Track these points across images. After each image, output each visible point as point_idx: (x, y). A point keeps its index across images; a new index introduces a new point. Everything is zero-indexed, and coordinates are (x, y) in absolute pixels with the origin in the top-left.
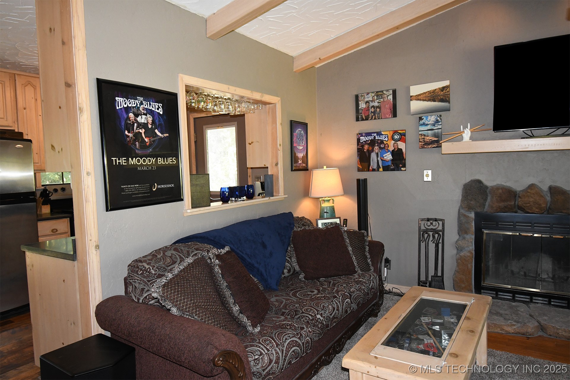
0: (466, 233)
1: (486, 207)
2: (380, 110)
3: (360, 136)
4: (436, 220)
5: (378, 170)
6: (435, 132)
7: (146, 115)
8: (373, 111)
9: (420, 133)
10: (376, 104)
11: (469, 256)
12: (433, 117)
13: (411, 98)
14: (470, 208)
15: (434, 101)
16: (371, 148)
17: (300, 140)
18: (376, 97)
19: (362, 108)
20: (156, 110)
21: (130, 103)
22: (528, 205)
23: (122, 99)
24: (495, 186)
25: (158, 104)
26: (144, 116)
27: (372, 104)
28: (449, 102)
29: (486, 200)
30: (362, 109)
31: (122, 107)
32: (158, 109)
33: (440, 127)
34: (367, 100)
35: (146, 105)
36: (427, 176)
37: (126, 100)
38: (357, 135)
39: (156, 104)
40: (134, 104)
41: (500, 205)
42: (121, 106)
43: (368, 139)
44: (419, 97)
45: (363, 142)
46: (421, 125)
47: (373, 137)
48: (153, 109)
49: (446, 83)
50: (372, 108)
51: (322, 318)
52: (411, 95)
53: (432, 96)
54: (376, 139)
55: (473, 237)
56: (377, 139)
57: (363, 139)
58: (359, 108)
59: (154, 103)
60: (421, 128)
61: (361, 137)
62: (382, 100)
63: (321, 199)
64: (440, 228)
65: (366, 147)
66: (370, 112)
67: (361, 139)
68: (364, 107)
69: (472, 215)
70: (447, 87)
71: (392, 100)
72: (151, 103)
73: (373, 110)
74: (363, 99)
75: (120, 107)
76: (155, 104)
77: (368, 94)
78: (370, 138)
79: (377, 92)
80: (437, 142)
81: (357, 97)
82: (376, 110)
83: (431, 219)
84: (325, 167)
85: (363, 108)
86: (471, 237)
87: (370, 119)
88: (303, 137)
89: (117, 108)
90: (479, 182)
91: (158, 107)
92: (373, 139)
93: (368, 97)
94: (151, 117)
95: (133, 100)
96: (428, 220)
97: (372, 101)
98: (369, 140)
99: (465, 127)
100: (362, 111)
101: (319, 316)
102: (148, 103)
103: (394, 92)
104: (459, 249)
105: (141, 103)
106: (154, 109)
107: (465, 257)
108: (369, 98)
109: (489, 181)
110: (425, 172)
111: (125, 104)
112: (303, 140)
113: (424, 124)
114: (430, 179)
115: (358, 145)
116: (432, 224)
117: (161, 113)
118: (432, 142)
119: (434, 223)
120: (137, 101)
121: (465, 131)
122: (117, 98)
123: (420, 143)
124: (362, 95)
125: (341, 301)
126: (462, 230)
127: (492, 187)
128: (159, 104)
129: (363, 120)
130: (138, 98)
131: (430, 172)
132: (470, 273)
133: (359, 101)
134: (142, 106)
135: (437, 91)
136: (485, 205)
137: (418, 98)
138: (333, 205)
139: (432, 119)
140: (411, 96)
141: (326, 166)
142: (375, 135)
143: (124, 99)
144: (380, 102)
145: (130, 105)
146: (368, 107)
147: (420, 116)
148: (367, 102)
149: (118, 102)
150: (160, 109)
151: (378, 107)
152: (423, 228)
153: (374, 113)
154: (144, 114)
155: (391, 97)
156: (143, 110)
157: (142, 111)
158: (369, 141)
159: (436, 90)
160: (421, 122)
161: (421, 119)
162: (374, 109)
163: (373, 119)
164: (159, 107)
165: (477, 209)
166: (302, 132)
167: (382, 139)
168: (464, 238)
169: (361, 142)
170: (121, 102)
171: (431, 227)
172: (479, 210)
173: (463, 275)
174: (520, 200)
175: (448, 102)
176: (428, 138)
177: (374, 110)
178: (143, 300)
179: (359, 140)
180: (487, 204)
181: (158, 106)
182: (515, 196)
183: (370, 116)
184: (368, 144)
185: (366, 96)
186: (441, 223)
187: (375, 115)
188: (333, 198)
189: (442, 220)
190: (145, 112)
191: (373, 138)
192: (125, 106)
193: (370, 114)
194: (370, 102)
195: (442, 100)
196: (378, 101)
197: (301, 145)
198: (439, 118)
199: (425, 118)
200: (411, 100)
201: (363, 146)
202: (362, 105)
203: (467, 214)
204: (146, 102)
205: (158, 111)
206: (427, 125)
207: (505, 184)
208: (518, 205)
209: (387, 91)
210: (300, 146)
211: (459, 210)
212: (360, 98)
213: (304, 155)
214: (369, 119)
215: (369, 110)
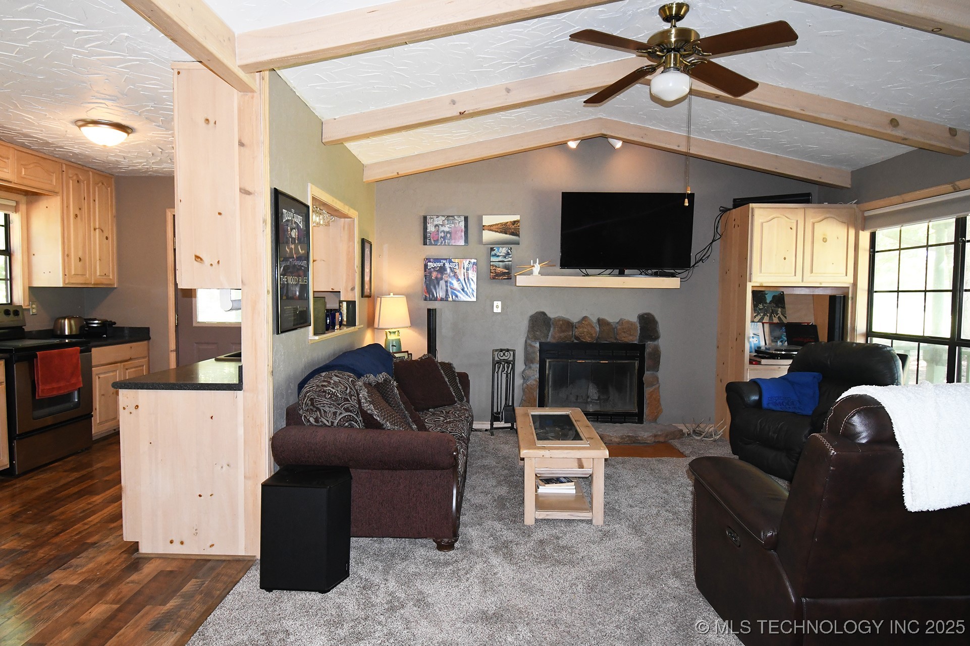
0: (532, 362)
1: (549, 337)
2: (451, 236)
3: (427, 261)
4: (508, 350)
5: (447, 300)
6: (506, 264)
8: (443, 236)
9: (492, 263)
10: (446, 229)
11: (534, 385)
12: (504, 249)
13: (483, 228)
14: (536, 338)
15: (506, 233)
16: (439, 276)
18: (446, 221)
19: (430, 231)
22: (583, 335)
24: (557, 317)
25: (300, 217)
26: (294, 231)
27: (442, 228)
28: (519, 237)
29: (549, 330)
33: (510, 259)
34: (436, 223)
36: (497, 307)
37: (287, 212)
38: (425, 260)
41: (561, 335)
44: (492, 228)
46: (493, 256)
47: (442, 264)
49: (517, 218)
50: (442, 233)
52: (483, 224)
53: (504, 228)
55: (538, 365)
58: (427, 231)
60: (493, 259)
61: (428, 263)
62: (453, 225)
63: (387, 331)
64: (511, 358)
65: (434, 274)
66: (440, 237)
67: (429, 265)
68: (433, 230)
69: (537, 345)
70: (518, 221)
71: (463, 227)
73: (442, 235)
74: (432, 222)
77: (438, 217)
78: (439, 265)
79: (448, 216)
80: (508, 273)
81: (425, 218)
82: (446, 235)
83: (504, 350)
86: (536, 366)
87: (439, 244)
90: (544, 314)
92: (442, 266)
93: (438, 220)
94: (297, 231)
96: (501, 350)
97: (442, 225)
99: (535, 262)
100: (430, 234)
102: (296, 216)
103: (466, 219)
104: (525, 378)
107: (531, 385)
108: (439, 222)
109: (552, 314)
110: (495, 303)
113: (495, 255)
114: (499, 310)
115: (425, 271)
116: (504, 354)
118: (504, 274)
119: (506, 354)
120: (292, 214)
121: (535, 266)
122: (283, 210)
123: (492, 274)
124: (432, 217)
126: (528, 360)
127: (555, 318)
129: (431, 244)
130: (292, 210)
131: (499, 303)
132: (535, 400)
133: (427, 223)
134: (294, 219)
135: (508, 224)
136: (548, 335)
137: (490, 228)
138: (398, 337)
139: (503, 251)
140: (484, 226)
141: (392, 294)
142: (445, 261)
144: (451, 228)
146: (438, 231)
147: (492, 246)
148: (436, 226)
151: (448, 232)
152: (497, 359)
153: (444, 238)
154: (294, 228)
155: (462, 224)
156: (294, 223)
157: (294, 225)
159: (507, 222)
160: (493, 253)
161: (492, 249)
162: (444, 233)
163: (443, 244)
165: (541, 339)
166: (369, 252)
167: (452, 267)
168: (530, 368)
170: (285, 214)
171: (504, 358)
172: (543, 341)
173: (529, 403)
174: (576, 330)
175: (518, 235)
176: (499, 269)
178: (338, 423)
179: (426, 266)
180: (550, 334)
182: (573, 327)
183: (440, 241)
184: (437, 271)
185: (435, 219)
186: (512, 353)
187: (444, 240)
188: (398, 330)
189: (514, 351)
193: (439, 239)
194: (440, 226)
195: (513, 234)
196: (448, 226)
198: (509, 251)
199: (496, 249)
200: (483, 230)
201: (430, 273)
202: (431, 228)
203: (533, 344)
206: (498, 256)
207: (564, 316)
208: (575, 335)
209: (459, 216)
210: (367, 268)
211: (526, 341)
212: (429, 220)
213: (369, 278)
215: (439, 234)
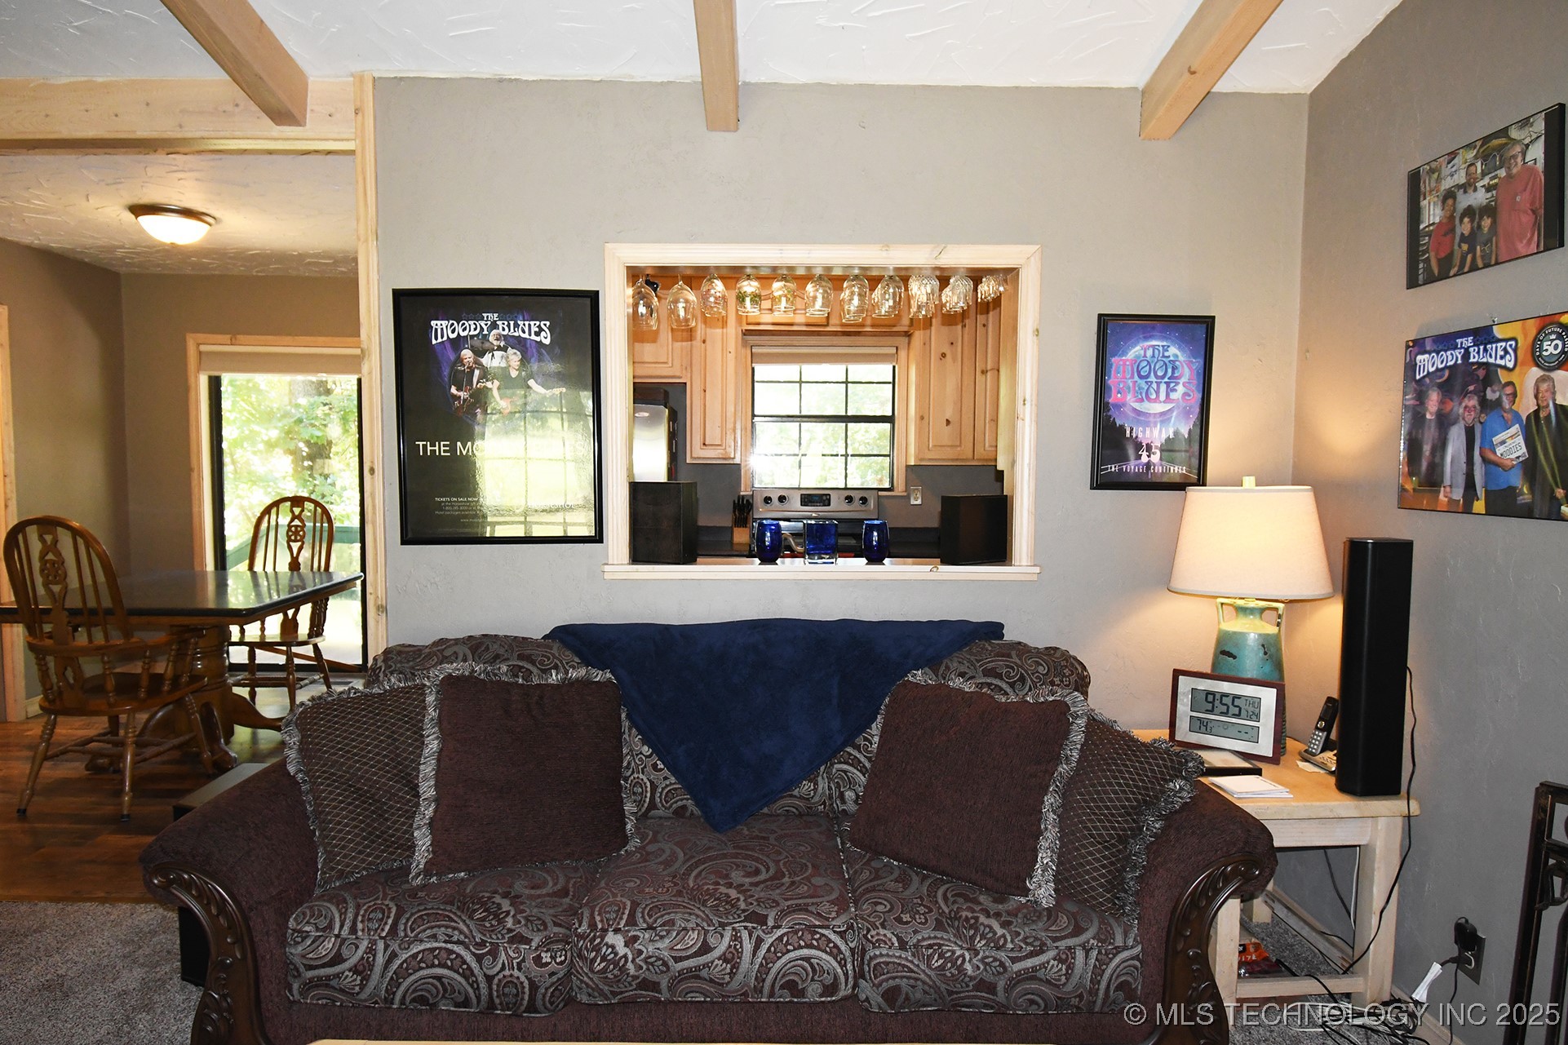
2: (1495, 223)
3: (1415, 349)
5: (1467, 509)
7: (504, 349)
8: (1466, 233)
10: (1480, 198)
16: (1449, 406)
17: (1152, 378)
18: (1480, 164)
19: (1430, 225)
20: (533, 337)
21: (464, 330)
23: (445, 323)
25: (538, 323)
26: (498, 354)
27: (1465, 201)
30: (1431, 228)
31: (445, 338)
32: (537, 334)
34: (1447, 187)
35: (504, 328)
37: (456, 324)
38: (1408, 347)
39: (532, 323)
40: (475, 329)
42: (442, 337)
43: (1442, 362)
45: (1424, 377)
47: (1459, 354)
48: (523, 335)
50: (1466, 220)
51: (622, 950)
54: (1472, 360)
56: (1473, 364)
57: (1427, 363)
58: (1421, 227)
59: (527, 323)
61: (1419, 357)
62: (1503, 173)
65: (1432, 401)
66: (1457, 240)
67: (1418, 364)
68: (1437, 220)
71: (1542, 164)
72: (519, 322)
73: (1465, 227)
74: (1433, 184)
75: (440, 340)
76: (530, 325)
77: (1452, 155)
78: (1452, 357)
79: (1486, 140)
81: (1414, 179)
82: (1480, 226)
84: (1249, 482)
85: (1433, 224)
87: (1456, 269)
88: (1174, 369)
89: (434, 342)
91: (537, 330)
92: (1459, 362)
93: (1453, 169)
94: (518, 353)
95: (471, 322)
97: (1466, 187)
98: (1446, 367)
100: (1430, 236)
101: (616, 940)
102: (512, 323)
103: (1555, 122)
105: (494, 326)
106: (526, 336)
108: (1456, 177)
111: (453, 332)
112: (1178, 378)
115: (1405, 390)
117: (547, 342)
120: (483, 323)
122: (433, 323)
124: (1434, 165)
125: (770, 941)
128: (542, 323)
129: (1431, 279)
130: (485, 315)
133: (1422, 198)
134: (495, 332)
138: (1275, 631)
141: (1253, 479)
142: (1468, 342)
143: (451, 322)
144: (1495, 186)
145: (463, 334)
146: (1451, 218)
148: (1450, 195)
149: (436, 330)
150: (543, 334)
151: (1486, 211)
153: (1471, 239)
154: (499, 348)
155: (1538, 152)
156: (497, 340)
157: (495, 343)
158: (1447, 373)
162: (1472, 221)
163: (1466, 270)
164: (541, 330)
166: (1173, 351)
167: (1492, 361)
169: (1418, 377)
170: (442, 329)
177: (1472, 228)
179: (1411, 367)
181: (539, 327)
183: (1457, 260)
184: (1440, 386)
185: (1446, 171)
187: (1472, 250)
190: (502, 344)
191: (1459, 357)
192: (452, 336)
193: (1456, 247)
194: (1460, 194)
196: (1487, 180)
197: (1163, 396)
201: (1423, 396)
202: (1432, 213)
204: (506, 323)
205: (538, 339)
209: (1527, 121)
210: (1157, 400)
212: (1426, 184)
213: (1176, 433)
214: (1452, 273)
215: (1453, 230)
